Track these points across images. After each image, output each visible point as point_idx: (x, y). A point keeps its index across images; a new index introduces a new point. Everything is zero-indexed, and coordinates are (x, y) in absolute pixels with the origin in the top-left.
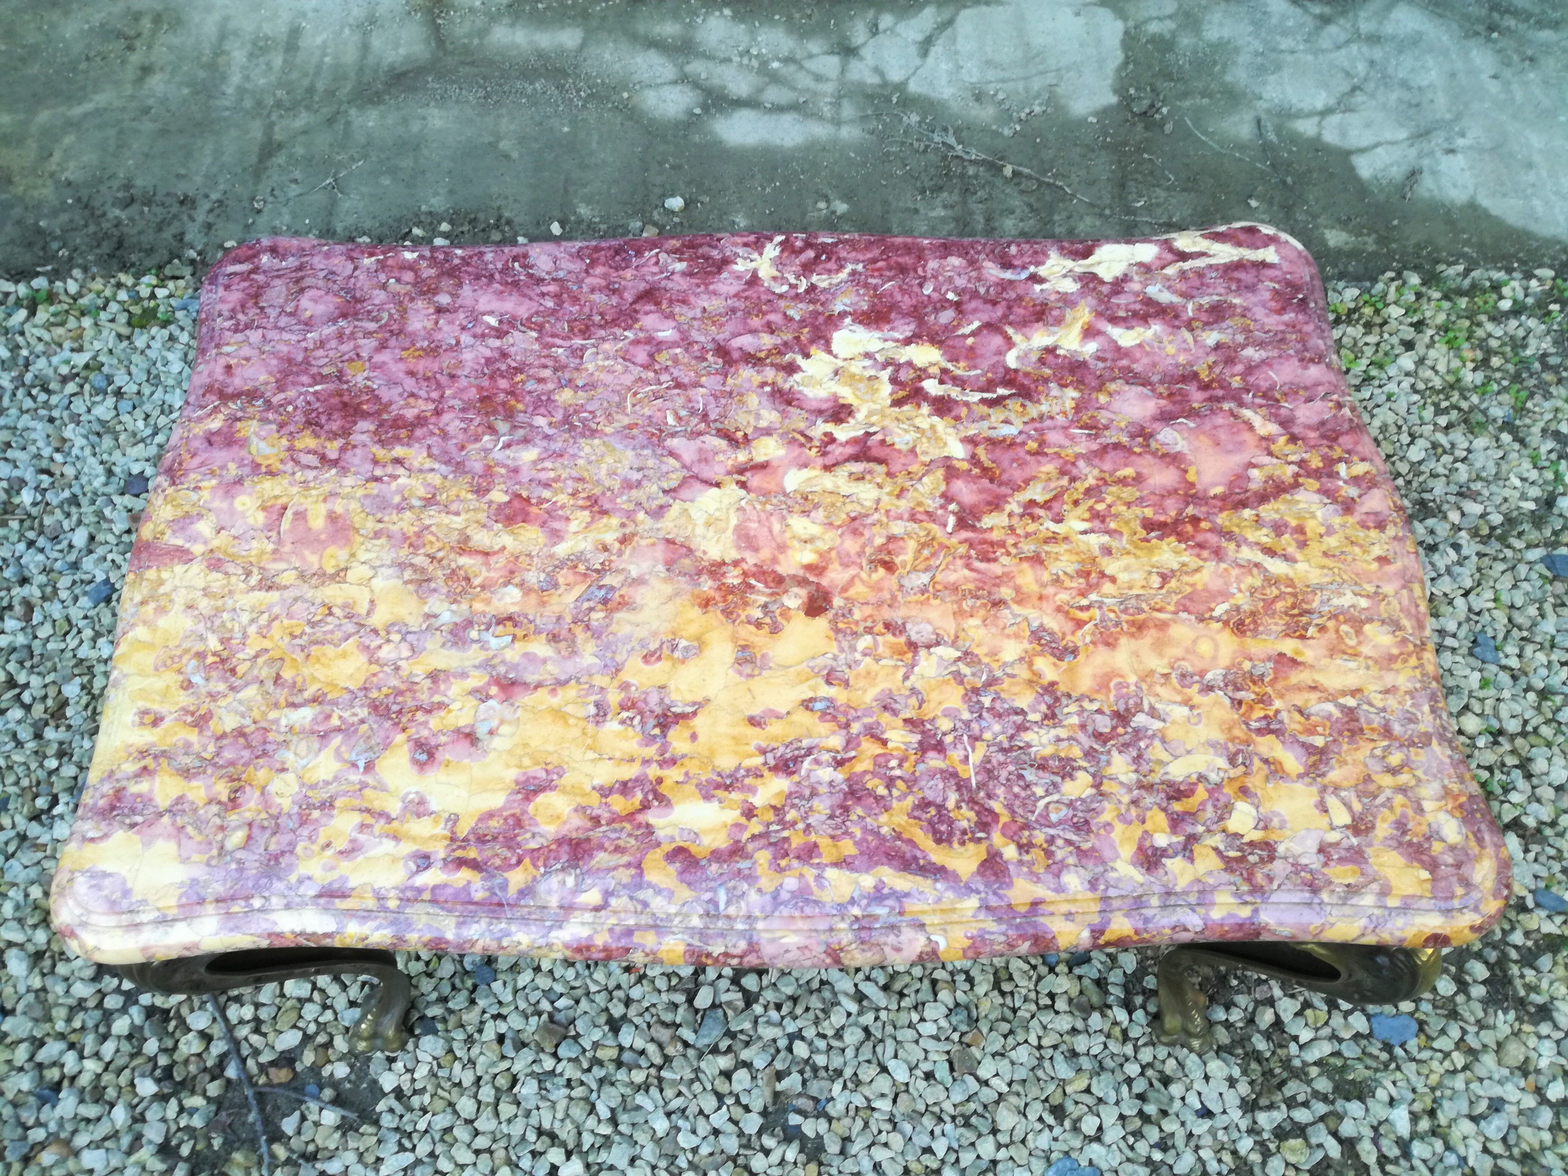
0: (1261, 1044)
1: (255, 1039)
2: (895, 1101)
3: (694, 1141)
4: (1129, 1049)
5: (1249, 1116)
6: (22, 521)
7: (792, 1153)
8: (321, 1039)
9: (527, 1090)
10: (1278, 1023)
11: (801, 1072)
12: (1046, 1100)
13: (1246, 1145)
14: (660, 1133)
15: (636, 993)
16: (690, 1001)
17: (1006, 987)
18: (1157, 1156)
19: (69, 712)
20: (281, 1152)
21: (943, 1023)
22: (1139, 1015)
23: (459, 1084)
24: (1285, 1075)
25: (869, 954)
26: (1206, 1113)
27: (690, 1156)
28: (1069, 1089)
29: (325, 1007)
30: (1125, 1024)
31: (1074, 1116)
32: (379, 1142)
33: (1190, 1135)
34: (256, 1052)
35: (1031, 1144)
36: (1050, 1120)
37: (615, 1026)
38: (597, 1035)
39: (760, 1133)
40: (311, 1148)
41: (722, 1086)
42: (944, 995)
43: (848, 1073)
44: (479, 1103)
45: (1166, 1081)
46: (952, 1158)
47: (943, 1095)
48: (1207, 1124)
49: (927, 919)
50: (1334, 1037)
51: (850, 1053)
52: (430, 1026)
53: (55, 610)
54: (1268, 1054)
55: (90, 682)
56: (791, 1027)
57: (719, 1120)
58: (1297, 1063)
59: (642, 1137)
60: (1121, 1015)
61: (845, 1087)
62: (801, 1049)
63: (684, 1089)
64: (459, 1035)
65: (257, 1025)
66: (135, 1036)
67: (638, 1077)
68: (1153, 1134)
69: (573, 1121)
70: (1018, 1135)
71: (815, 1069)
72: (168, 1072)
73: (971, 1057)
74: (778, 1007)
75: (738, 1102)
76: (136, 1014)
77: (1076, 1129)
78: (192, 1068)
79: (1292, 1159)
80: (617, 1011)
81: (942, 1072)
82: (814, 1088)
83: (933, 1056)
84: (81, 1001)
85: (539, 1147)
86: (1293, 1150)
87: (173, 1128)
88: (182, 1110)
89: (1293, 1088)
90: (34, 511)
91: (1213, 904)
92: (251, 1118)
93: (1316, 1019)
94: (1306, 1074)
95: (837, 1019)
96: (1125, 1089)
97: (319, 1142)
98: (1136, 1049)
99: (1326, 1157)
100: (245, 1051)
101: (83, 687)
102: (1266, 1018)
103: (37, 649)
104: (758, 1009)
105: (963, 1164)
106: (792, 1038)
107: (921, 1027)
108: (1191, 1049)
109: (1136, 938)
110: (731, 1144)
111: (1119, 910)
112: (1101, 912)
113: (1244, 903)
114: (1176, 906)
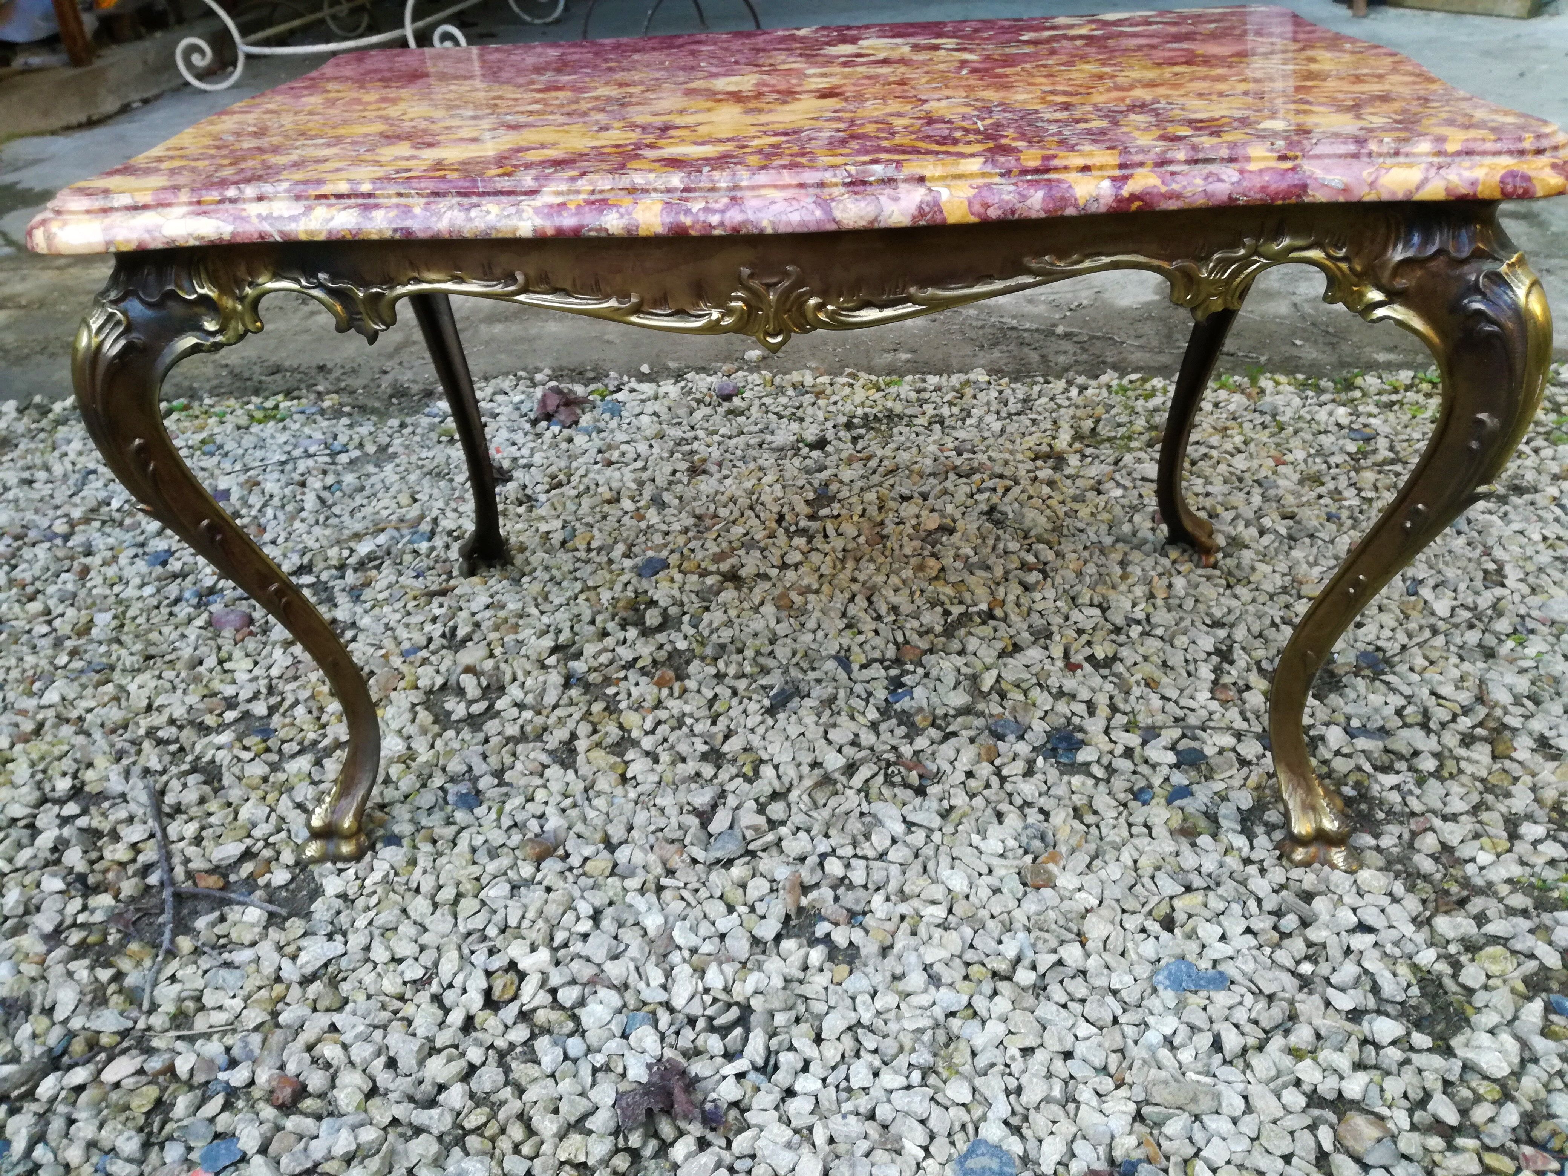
0: (1427, 865)
1: (192, 851)
2: (950, 911)
3: (694, 941)
4: (1253, 869)
5: (1426, 929)
6: (104, 523)
7: (817, 955)
8: (267, 853)
9: (497, 892)
10: (1446, 848)
11: (834, 888)
12: (1150, 913)
13: (1427, 957)
14: (651, 933)
15: (641, 818)
16: (704, 825)
17: (1090, 819)
18: (1306, 968)
19: (94, 631)
20: (185, 943)
21: (1012, 843)
22: (1262, 840)
23: (417, 891)
24: (1465, 893)
25: (863, 204)
26: (1363, 928)
27: (687, 954)
28: (1176, 903)
29: (279, 830)
30: (1246, 850)
31: (1188, 928)
32: (304, 935)
33: (1348, 951)
34: (187, 861)
35: (1132, 955)
36: (1154, 927)
37: (611, 847)
38: (588, 851)
39: (778, 938)
40: (222, 941)
41: (735, 895)
42: (1012, 819)
43: (893, 886)
44: (435, 905)
45: (1308, 897)
46: (1026, 962)
47: (1012, 904)
48: (1369, 939)
49: (928, 173)
50: (1523, 863)
51: (895, 870)
52: (394, 840)
53: (111, 572)
54: (1439, 876)
55: (124, 613)
56: (823, 846)
57: (724, 923)
58: (1479, 881)
59: (629, 936)
60: (1240, 841)
61: (888, 899)
62: (834, 867)
63: (686, 894)
64: (426, 848)
65: (198, 840)
66: (59, 848)
67: (633, 883)
68: (1297, 946)
69: (547, 920)
70: (1116, 943)
71: (851, 887)
72: (82, 878)
73: (1047, 872)
74: (808, 831)
75: (752, 909)
76: (67, 832)
77: (1192, 935)
78: (110, 876)
79: (1495, 969)
80: (616, 833)
81: (1013, 884)
82: (849, 899)
83: (999, 872)
84: (14, 821)
85: (499, 943)
86: (1494, 959)
87: (68, 921)
88: (85, 908)
89: (1477, 904)
90: (117, 516)
91: (1248, 159)
92: (161, 920)
93: (1494, 845)
94: (1495, 894)
95: (879, 840)
96: (1252, 905)
97: (234, 936)
98: (1263, 871)
99: (1543, 967)
100: (176, 860)
101: (115, 617)
102: (1429, 842)
103: (82, 594)
104: (783, 830)
105: (1041, 969)
106: (823, 856)
107: (982, 846)
108: (1333, 867)
109: (1164, 189)
110: (739, 946)
111: (1141, 164)
112: (1122, 166)
113: (1283, 158)
114: (1207, 161)
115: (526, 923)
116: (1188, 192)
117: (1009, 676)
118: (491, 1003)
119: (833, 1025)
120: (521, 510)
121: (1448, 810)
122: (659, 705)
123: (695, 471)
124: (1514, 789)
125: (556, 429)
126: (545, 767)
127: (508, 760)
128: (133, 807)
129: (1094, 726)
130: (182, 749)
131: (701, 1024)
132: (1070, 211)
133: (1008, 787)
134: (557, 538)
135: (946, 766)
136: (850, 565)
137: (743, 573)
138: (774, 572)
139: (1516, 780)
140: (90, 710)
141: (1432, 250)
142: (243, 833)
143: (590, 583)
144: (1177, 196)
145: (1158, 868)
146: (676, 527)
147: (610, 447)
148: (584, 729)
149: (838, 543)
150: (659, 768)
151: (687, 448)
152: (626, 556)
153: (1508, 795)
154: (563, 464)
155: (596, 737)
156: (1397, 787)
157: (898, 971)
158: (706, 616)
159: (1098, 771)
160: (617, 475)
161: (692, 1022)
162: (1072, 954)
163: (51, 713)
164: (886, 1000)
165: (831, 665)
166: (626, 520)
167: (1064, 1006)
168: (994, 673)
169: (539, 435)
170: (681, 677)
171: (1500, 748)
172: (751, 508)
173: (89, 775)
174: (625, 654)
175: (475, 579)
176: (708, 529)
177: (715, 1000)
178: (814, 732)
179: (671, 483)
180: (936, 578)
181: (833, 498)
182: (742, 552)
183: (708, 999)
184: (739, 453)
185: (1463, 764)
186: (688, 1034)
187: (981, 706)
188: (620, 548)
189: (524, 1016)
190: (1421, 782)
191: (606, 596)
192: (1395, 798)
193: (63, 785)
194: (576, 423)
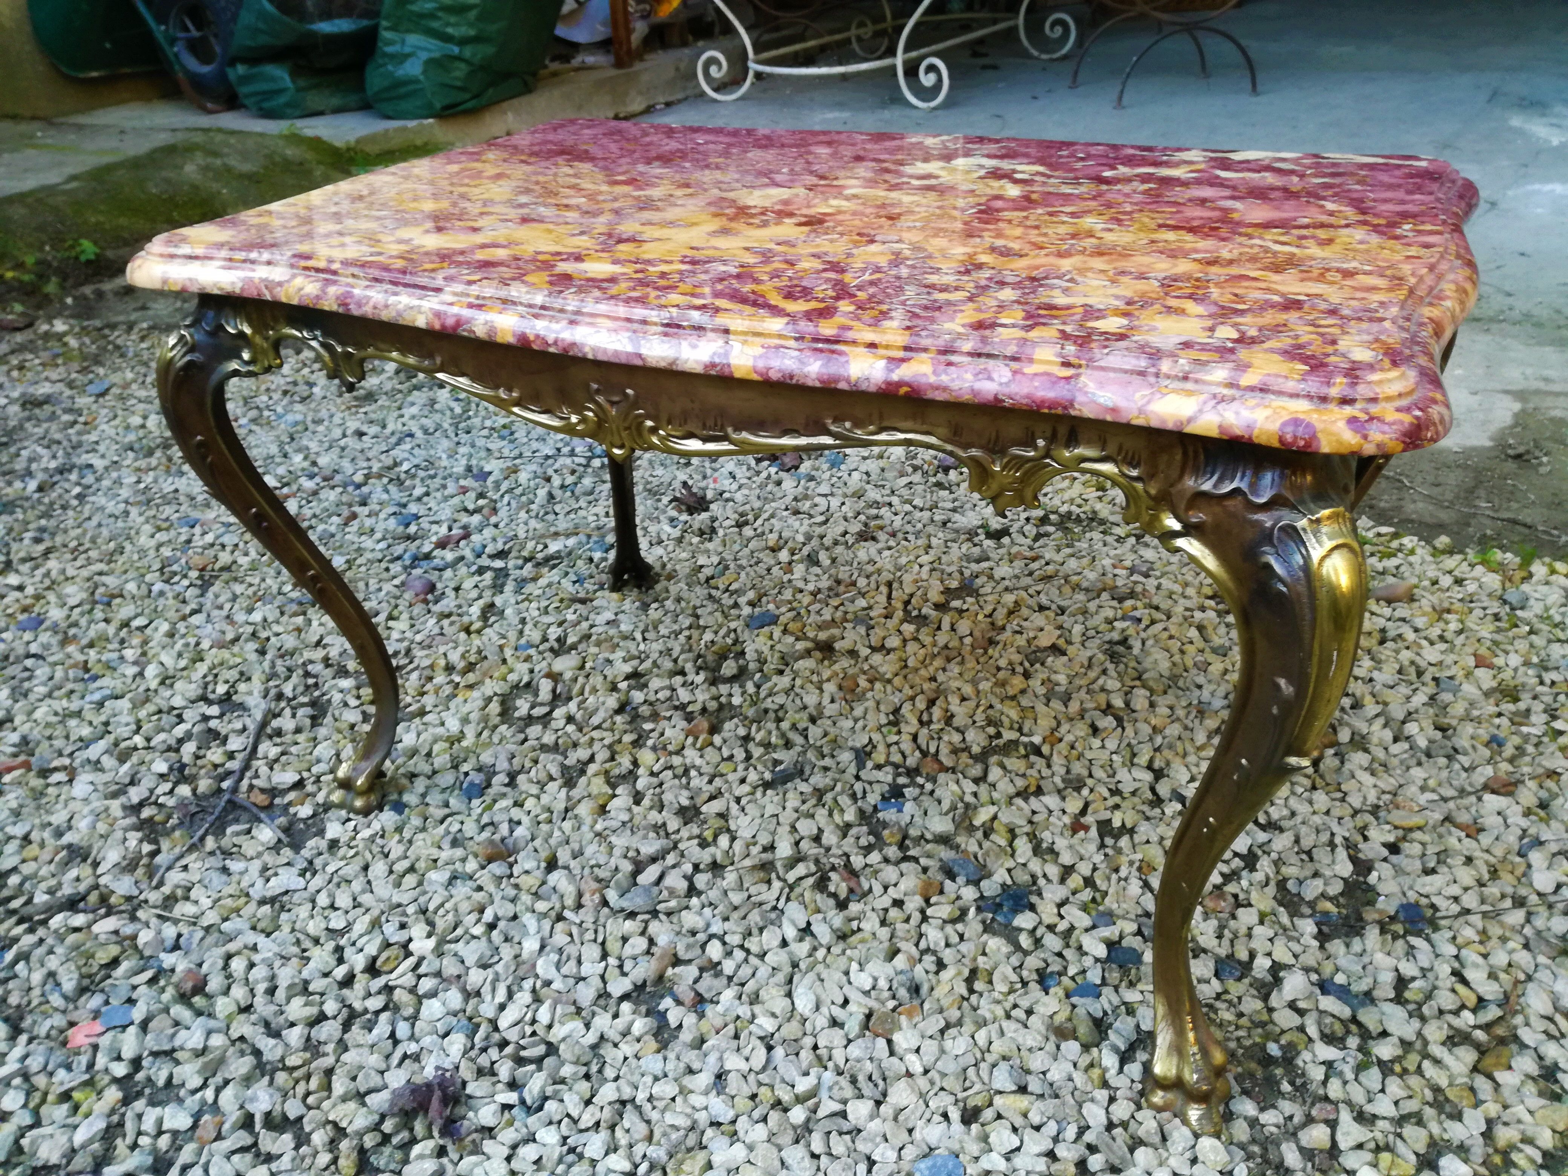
0: (1293, 1160)
1: (264, 770)
2: (782, 1028)
3: (553, 975)
4: (1102, 1094)
7: (644, 1025)
8: (311, 788)
9: (438, 877)
10: (1332, 1149)
11: (702, 970)
12: (963, 1099)
14: (523, 956)
15: (591, 849)
16: (635, 873)
17: (979, 985)
20: (209, 842)
21: (883, 984)
22: (1133, 1068)
23: (386, 855)
27: (538, 984)
28: (997, 1099)
30: (1110, 1072)
31: (986, 1128)
32: (286, 864)
34: (255, 777)
35: (917, 1134)
36: (955, 1114)
37: (550, 867)
38: (531, 865)
39: (623, 998)
40: (234, 849)
41: (613, 946)
43: (750, 987)
44: (390, 872)
45: (1136, 1144)
46: (811, 1102)
47: (840, 1044)
51: (764, 971)
52: (399, 807)
53: (369, 522)
56: (717, 928)
57: (589, 969)
59: (506, 952)
60: (1110, 1060)
61: (739, 997)
63: (576, 931)
64: (417, 822)
65: (273, 763)
66: (185, 739)
67: (542, 906)
70: (909, 1116)
71: (718, 974)
72: (182, 768)
73: (896, 1023)
74: (714, 909)
75: (620, 964)
76: (198, 728)
77: (984, 1136)
78: (201, 772)
80: (564, 856)
81: (855, 1023)
82: (708, 984)
83: (851, 1007)
85: (411, 921)
87: (152, 799)
88: (170, 792)
91: (1031, 361)
95: (770, 938)
96: (1073, 1130)
97: (244, 848)
98: (1112, 1100)
100: (249, 774)
102: (1317, 1138)
104: (695, 901)
105: (821, 1113)
106: (711, 937)
107: (854, 976)
108: (1185, 1122)
109: (932, 379)
110: (586, 994)
111: (925, 350)
112: (907, 348)
113: (1066, 364)
114: (989, 356)
115: (441, 912)
116: (955, 385)
117: (1005, 817)
118: (372, 970)
119: (608, 1093)
120: (696, 540)
121: (1369, 1108)
122: (679, 752)
123: (865, 536)
124: (1469, 1114)
125: (773, 470)
126: (551, 778)
127: (528, 764)
128: (248, 722)
129: (1053, 893)
130: (316, 685)
131: (509, 1050)
132: (842, 385)
133: (924, 927)
134: (707, 572)
135: (877, 889)
136: (938, 663)
137: (837, 646)
138: (865, 652)
139: (1478, 1104)
140: (277, 635)
141: (1227, 488)
142: (305, 765)
143: (702, 622)
144: (945, 389)
145: (1004, 1058)
146: (811, 587)
147: (806, 497)
148: (602, 755)
149: (942, 638)
150: (636, 809)
151: (874, 512)
152: (751, 604)
153: (1458, 1116)
154: (757, 504)
155: (607, 765)
156: (1329, 1065)
157: (696, 1066)
158: (775, 679)
159: (1025, 941)
160: (797, 524)
161: (504, 1044)
162: (859, 1111)
163: (250, 629)
164: (666, 1089)
165: (846, 757)
166: (775, 570)
167: (815, 1156)
168: (993, 809)
169: (758, 473)
170: (714, 729)
171: (1488, 1061)
172: (889, 584)
173: (242, 687)
174: (684, 695)
175: (615, 596)
176: (837, 595)
177: (534, 1034)
178: (787, 817)
179: (836, 543)
180: (1013, 698)
181: (975, 593)
182: (849, 625)
183: (528, 1030)
184: (919, 526)
185: (1426, 1064)
186: (494, 1053)
187: (960, 840)
188: (751, 595)
189: (388, 989)
190: (1360, 1068)
191: (708, 636)
192: (1317, 1073)
193: (221, 689)
194: (797, 468)
